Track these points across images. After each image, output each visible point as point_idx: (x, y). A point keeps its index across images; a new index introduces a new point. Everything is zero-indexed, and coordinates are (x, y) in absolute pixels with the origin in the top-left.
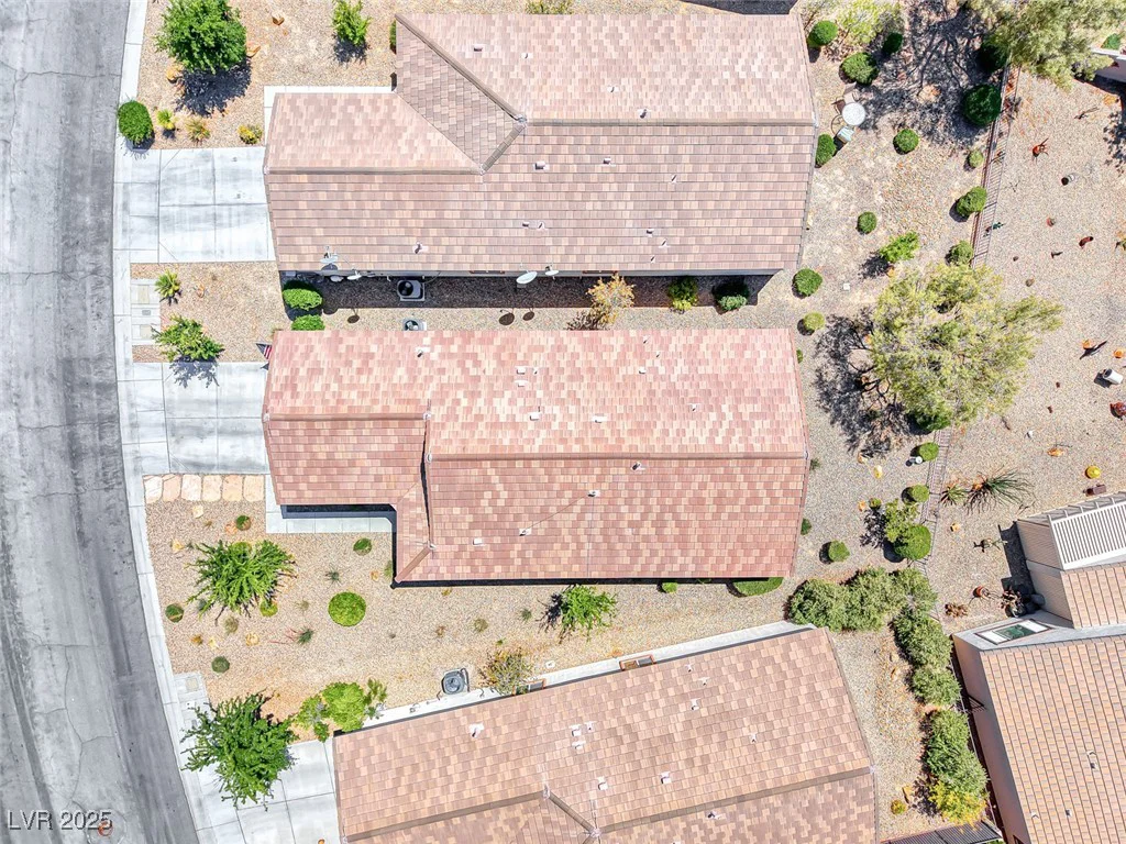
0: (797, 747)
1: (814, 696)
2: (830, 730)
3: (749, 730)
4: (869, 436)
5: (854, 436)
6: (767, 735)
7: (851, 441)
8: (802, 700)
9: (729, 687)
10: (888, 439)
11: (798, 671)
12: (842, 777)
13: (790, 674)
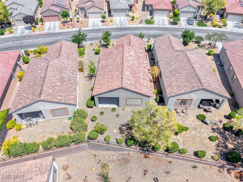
0: (51, 89)
1: (61, 96)
2: (52, 95)
3: (58, 84)
4: (125, 129)
5: (125, 126)
6: (56, 85)
7: (124, 125)
8: (61, 94)
9: (69, 84)
10: (124, 133)
11: (68, 96)
12: (41, 93)
13: (68, 94)
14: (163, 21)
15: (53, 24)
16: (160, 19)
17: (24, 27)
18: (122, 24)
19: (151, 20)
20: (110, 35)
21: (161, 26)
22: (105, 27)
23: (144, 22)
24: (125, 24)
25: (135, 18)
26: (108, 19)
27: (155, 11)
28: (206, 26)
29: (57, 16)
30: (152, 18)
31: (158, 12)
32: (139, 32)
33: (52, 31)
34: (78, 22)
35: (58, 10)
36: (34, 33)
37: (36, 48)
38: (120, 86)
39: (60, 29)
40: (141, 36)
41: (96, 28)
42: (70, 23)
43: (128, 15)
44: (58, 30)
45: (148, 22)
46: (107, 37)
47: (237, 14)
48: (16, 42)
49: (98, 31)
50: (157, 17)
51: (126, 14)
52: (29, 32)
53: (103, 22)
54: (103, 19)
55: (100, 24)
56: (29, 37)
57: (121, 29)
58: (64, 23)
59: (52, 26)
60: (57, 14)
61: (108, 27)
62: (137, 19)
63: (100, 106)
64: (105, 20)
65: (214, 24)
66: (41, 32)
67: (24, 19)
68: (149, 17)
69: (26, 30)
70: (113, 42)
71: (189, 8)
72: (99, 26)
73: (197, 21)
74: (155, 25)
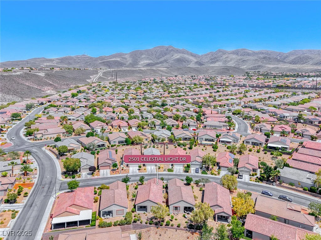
14: (180, 170)
15: (106, 171)
16: (178, 169)
17: (86, 173)
18: (152, 172)
19: (172, 169)
20: (144, 178)
21: (177, 173)
22: (140, 173)
23: (167, 170)
24: (154, 172)
25: (161, 167)
26: (143, 168)
28: (207, 174)
29: (109, 166)
30: (172, 168)
32: (161, 177)
33: (105, 176)
34: (122, 170)
35: (110, 162)
36: (94, 177)
37: (100, 186)
38: (148, 199)
39: (111, 174)
40: (162, 179)
41: (134, 174)
42: (117, 170)
43: (156, 166)
44: (109, 176)
45: (170, 170)
46: (142, 180)
48: (84, 183)
49: (137, 176)
50: (176, 167)
52: (90, 177)
53: (139, 170)
54: (139, 168)
55: (138, 171)
56: (92, 180)
57: (151, 175)
58: (113, 170)
59: (105, 173)
60: (109, 165)
61: (143, 173)
62: (162, 168)
63: (138, 212)
64: (141, 169)
65: (213, 172)
66: (98, 177)
67: (89, 168)
68: (171, 167)
69: (88, 175)
70: (145, 182)
71: (196, 162)
72: (136, 173)
73: (202, 171)
74: (174, 173)
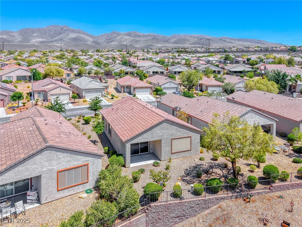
14: (148, 97)
16: (145, 97)
22: (78, 107)
24: (105, 103)
26: (79, 100)
27: (136, 89)
30: (134, 96)
31: (139, 90)
34: (36, 105)
39: (8, 114)
42: (22, 107)
43: (104, 96)
44: (4, 116)
47: (215, 86)
49: (71, 110)
51: (102, 94)
55: (70, 105)
58: (13, 107)
61: (83, 107)
62: (117, 97)
71: (170, 84)
72: (68, 107)
